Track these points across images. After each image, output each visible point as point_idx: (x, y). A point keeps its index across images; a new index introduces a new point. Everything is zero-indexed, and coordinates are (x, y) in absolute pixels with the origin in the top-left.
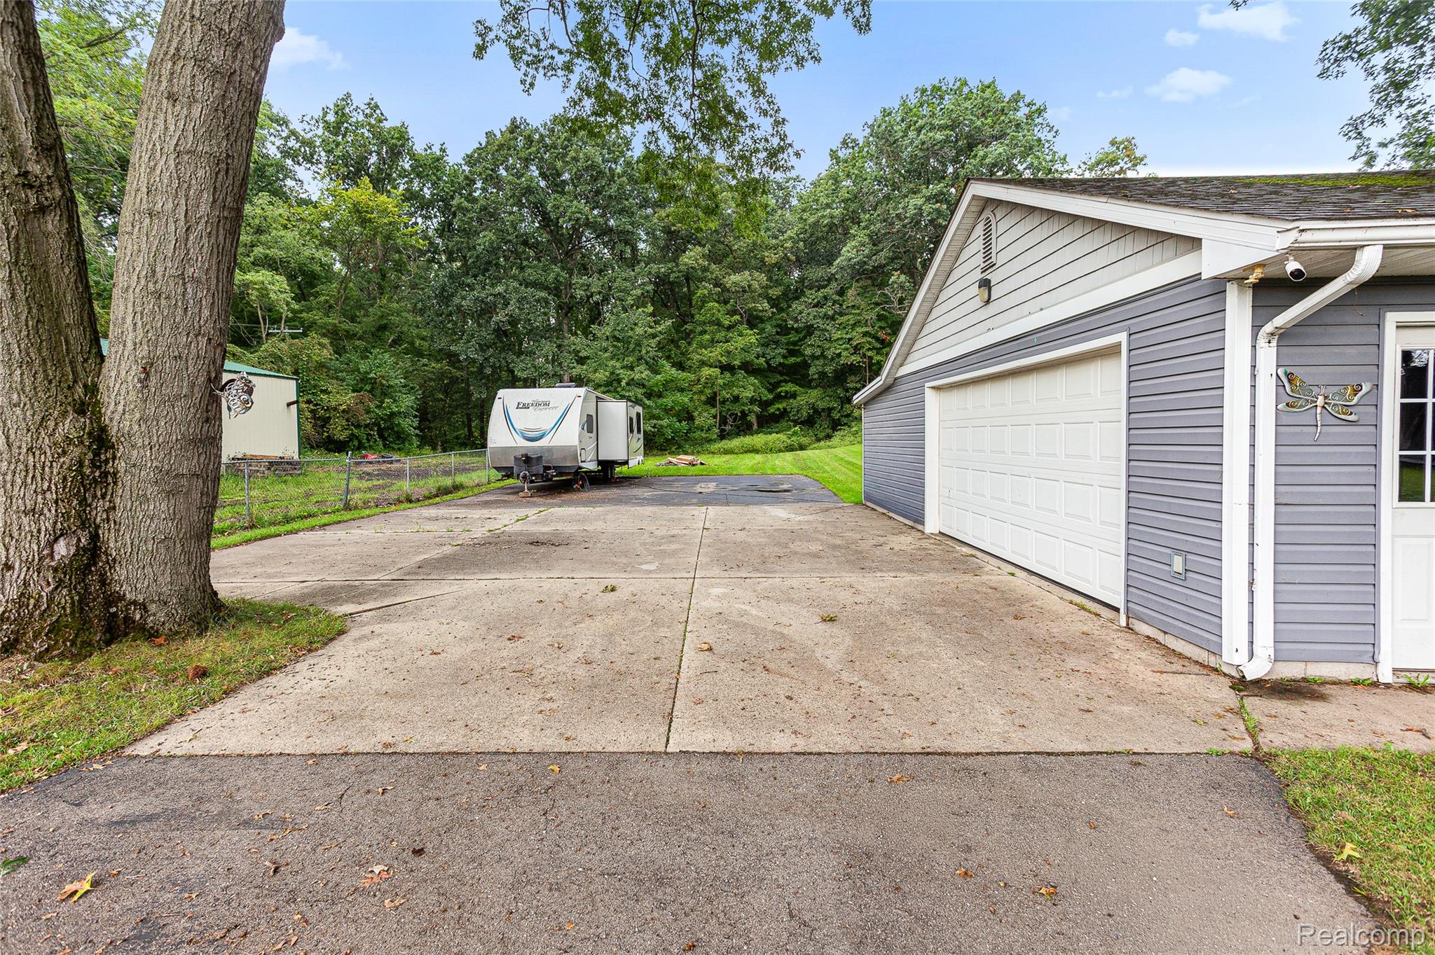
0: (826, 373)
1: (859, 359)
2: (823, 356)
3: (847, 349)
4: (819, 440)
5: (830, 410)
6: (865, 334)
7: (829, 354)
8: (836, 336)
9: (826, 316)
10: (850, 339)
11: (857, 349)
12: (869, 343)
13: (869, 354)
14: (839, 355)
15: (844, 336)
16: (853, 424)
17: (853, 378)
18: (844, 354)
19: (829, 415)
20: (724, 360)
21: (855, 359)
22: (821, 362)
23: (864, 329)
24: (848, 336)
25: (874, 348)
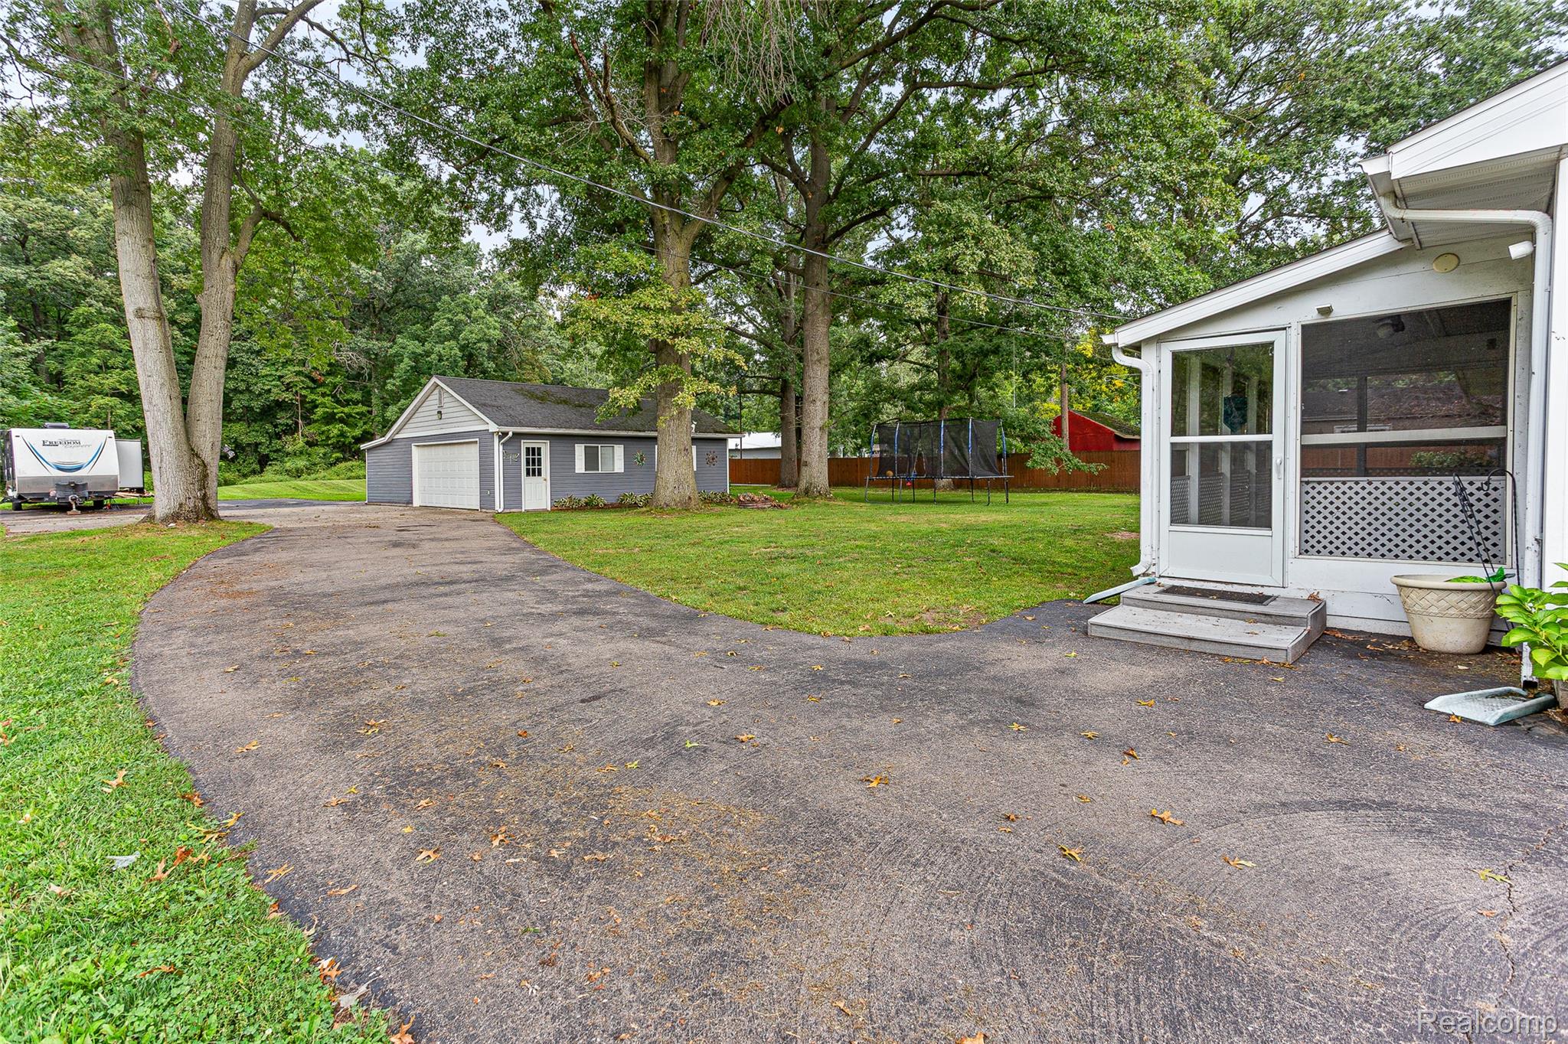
0: (252, 408)
1: (291, 397)
2: (248, 390)
3: (278, 386)
4: (245, 476)
5: (257, 445)
6: (298, 373)
7: (257, 389)
8: (264, 372)
9: (250, 351)
10: (281, 377)
11: (288, 387)
12: (302, 381)
13: (304, 392)
14: (269, 391)
15: (274, 373)
16: (286, 459)
17: (283, 414)
18: (275, 390)
19: (256, 451)
20: (124, 388)
21: (287, 396)
22: (246, 396)
23: (297, 369)
24: (278, 374)
25: (308, 387)
